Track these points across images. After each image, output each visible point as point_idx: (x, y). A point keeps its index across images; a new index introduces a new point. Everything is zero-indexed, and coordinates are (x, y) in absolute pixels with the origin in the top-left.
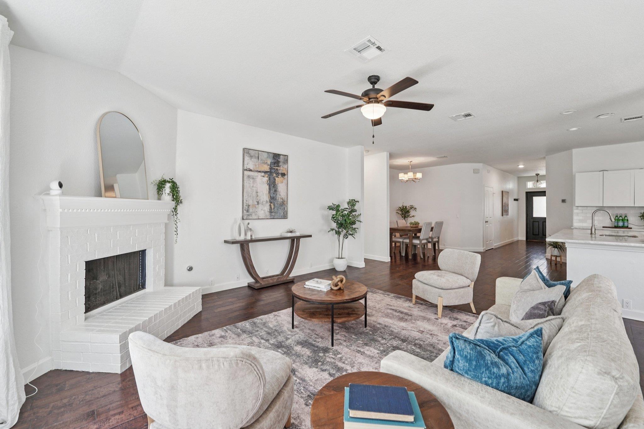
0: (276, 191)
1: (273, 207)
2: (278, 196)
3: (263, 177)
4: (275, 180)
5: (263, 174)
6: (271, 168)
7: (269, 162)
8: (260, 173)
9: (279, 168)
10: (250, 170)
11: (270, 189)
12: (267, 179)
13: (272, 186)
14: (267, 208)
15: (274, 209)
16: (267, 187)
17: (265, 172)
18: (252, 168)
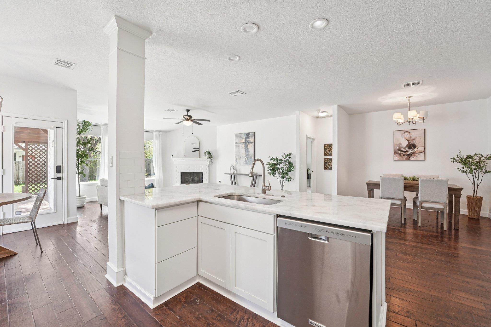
0: (248, 151)
1: (247, 159)
2: (249, 154)
3: (242, 145)
4: (247, 146)
5: (242, 144)
6: (246, 140)
7: (245, 138)
8: (241, 144)
9: (249, 140)
10: (237, 143)
11: (245, 150)
12: (244, 146)
13: (246, 148)
14: (244, 160)
15: (247, 160)
16: (244, 149)
17: (243, 143)
18: (238, 142)
